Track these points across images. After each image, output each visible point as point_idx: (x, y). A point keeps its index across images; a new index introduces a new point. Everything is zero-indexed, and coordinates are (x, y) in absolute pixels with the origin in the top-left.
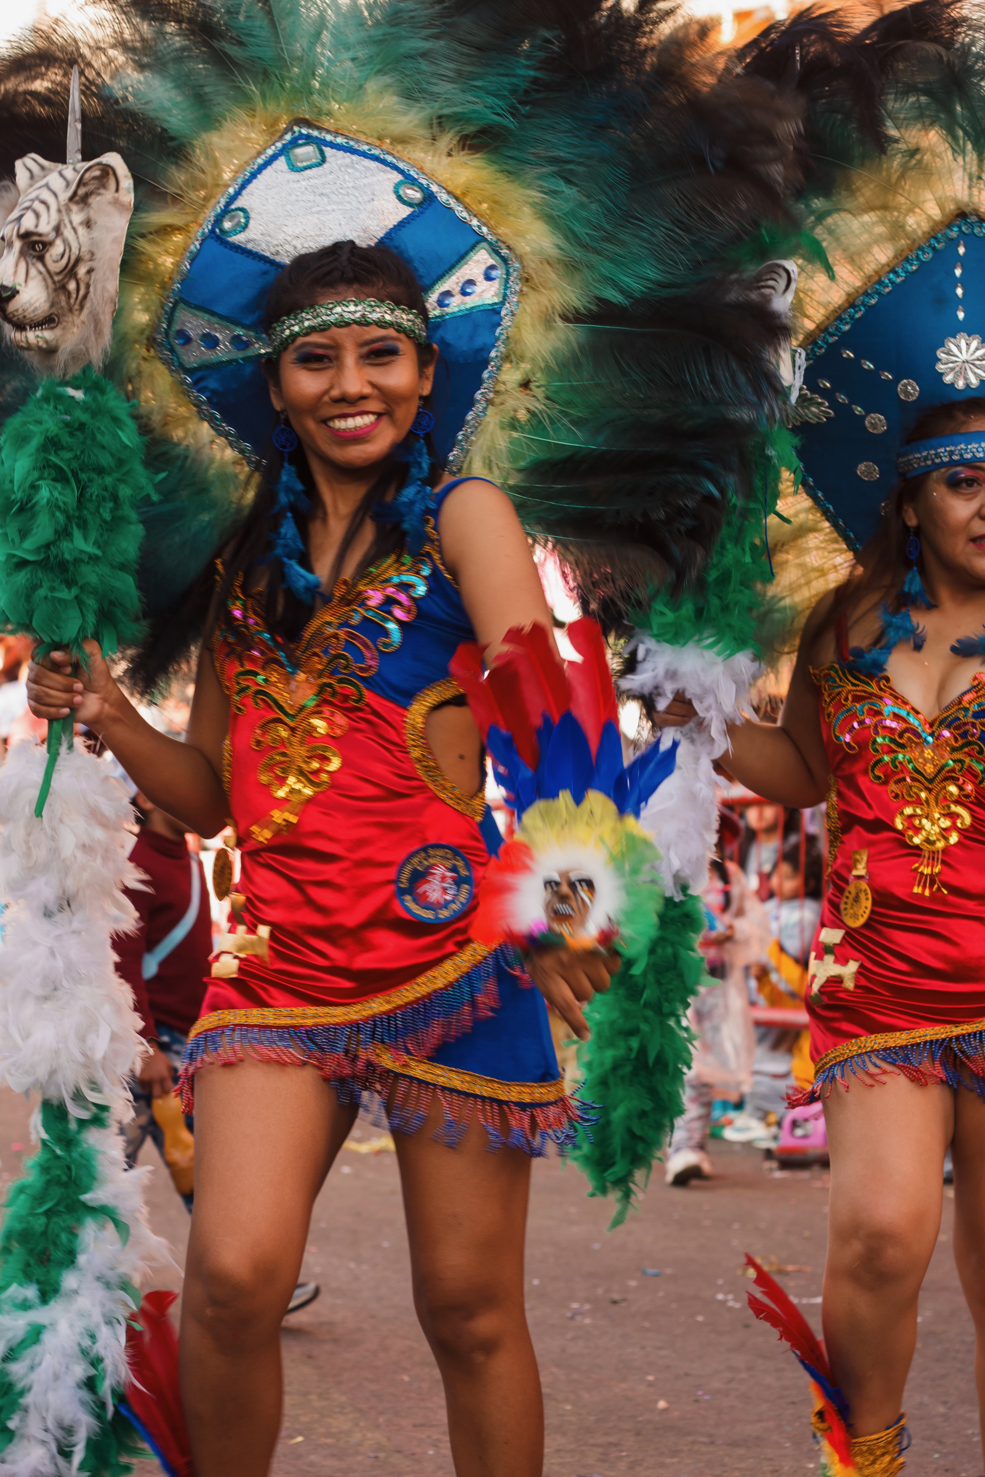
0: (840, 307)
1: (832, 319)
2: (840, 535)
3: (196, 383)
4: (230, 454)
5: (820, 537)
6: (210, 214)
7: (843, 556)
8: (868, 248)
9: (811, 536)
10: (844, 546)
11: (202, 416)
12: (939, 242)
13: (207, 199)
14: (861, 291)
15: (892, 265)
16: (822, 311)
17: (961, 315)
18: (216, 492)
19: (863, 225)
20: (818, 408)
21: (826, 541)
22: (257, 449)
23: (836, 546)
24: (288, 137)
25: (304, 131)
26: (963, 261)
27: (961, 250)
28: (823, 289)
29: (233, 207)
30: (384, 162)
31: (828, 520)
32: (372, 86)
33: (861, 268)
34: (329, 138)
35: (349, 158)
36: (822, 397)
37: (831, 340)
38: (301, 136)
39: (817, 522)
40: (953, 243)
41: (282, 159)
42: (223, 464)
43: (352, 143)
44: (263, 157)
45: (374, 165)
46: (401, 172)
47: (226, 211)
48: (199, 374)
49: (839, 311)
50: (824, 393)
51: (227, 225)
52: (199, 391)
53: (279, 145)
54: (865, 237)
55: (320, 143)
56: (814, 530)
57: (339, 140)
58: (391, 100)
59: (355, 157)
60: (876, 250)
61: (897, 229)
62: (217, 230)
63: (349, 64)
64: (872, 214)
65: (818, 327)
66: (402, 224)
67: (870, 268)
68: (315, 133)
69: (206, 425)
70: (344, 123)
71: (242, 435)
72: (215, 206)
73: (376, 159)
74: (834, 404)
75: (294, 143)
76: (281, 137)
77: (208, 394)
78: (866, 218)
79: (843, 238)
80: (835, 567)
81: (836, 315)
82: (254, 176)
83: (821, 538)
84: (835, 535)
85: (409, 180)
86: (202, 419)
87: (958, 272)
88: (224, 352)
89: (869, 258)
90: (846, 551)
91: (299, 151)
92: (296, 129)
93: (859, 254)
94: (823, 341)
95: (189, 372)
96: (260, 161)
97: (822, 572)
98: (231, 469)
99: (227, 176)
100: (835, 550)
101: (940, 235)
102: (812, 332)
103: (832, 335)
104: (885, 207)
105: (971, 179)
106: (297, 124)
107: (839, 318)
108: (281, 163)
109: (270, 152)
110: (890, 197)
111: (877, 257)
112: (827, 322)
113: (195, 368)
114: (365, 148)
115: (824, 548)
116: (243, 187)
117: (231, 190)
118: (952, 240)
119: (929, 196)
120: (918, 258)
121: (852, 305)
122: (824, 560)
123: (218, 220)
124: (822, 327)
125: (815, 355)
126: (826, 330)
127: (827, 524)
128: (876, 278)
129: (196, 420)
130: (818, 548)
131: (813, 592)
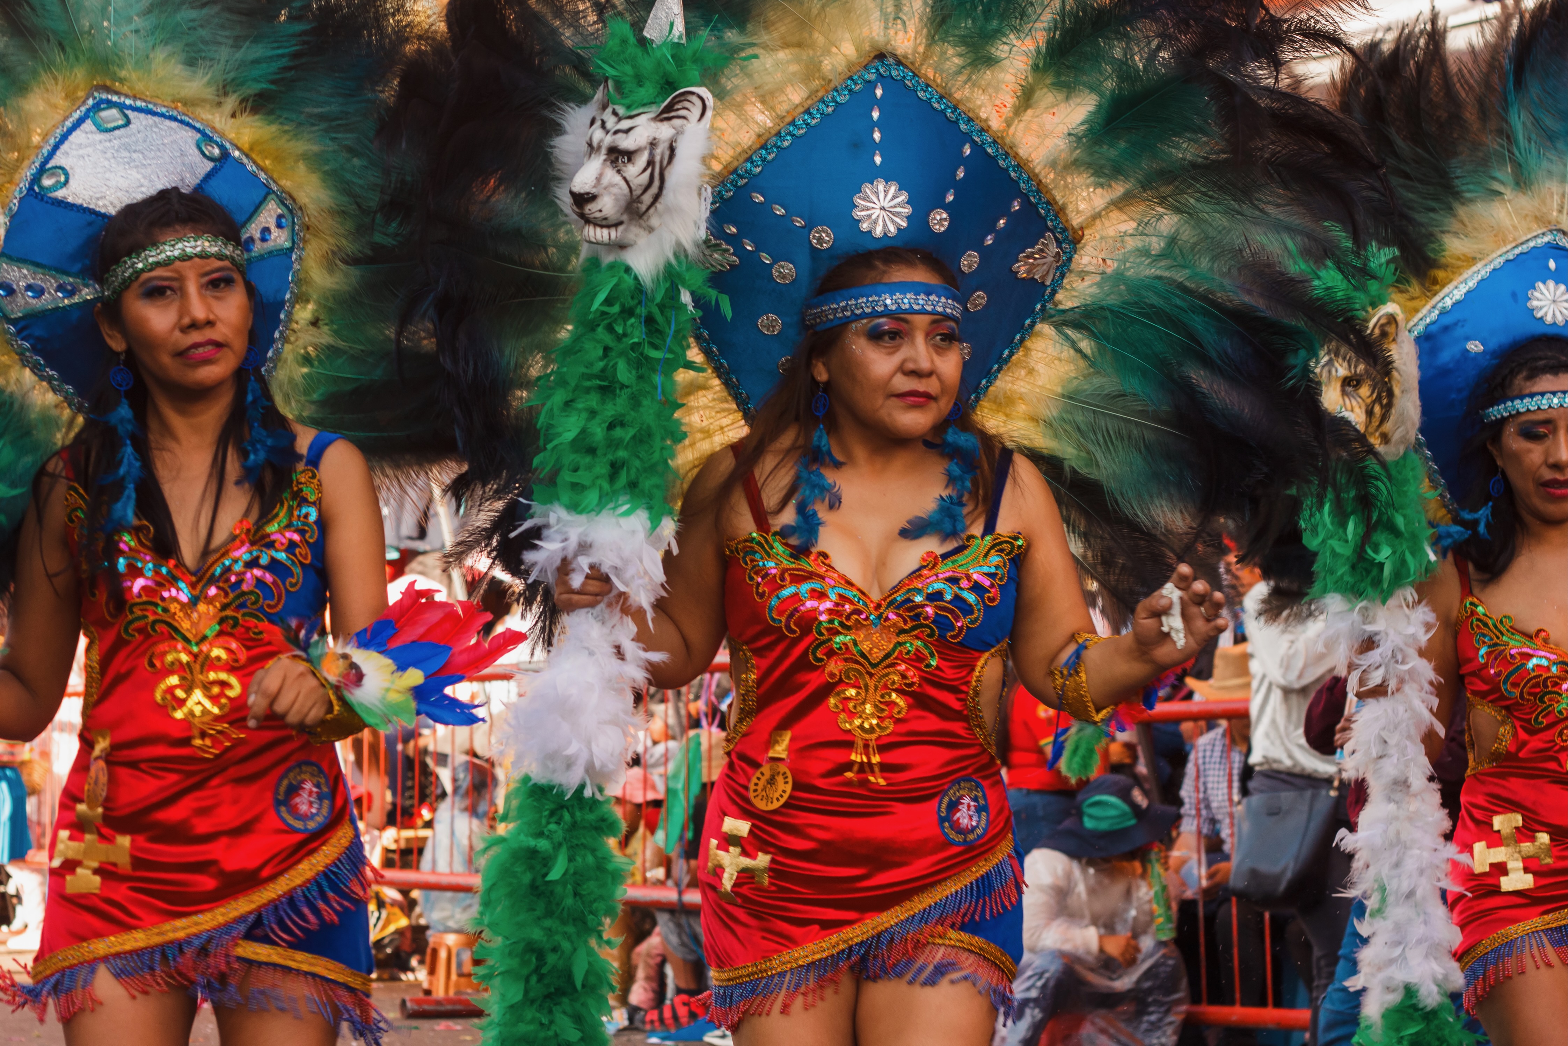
0: (750, 148)
1: (741, 160)
2: (730, 394)
3: (19, 332)
4: (51, 398)
5: (710, 395)
6: (27, 172)
7: (731, 417)
8: (780, 89)
9: (701, 393)
10: (735, 406)
11: (25, 362)
12: (856, 84)
13: (20, 160)
14: (773, 132)
15: (806, 106)
16: (731, 152)
17: (878, 160)
18: (39, 435)
19: (777, 64)
20: (722, 255)
21: (714, 400)
22: (81, 391)
23: (726, 406)
24: (90, 102)
25: (104, 96)
26: (880, 103)
27: (879, 92)
28: (733, 129)
29: (49, 166)
30: (182, 122)
31: (719, 377)
32: (160, 55)
33: (772, 108)
34: (128, 102)
35: (151, 119)
36: (728, 243)
37: (741, 183)
38: (102, 101)
39: (707, 379)
40: (870, 85)
41: (89, 122)
42: (45, 409)
43: (150, 106)
44: (71, 120)
45: (174, 125)
46: (198, 130)
47: (42, 170)
48: (22, 324)
49: (750, 153)
50: (730, 239)
51: (47, 182)
52: (22, 339)
53: (83, 109)
54: (779, 76)
55: (121, 107)
56: (704, 387)
57: (139, 104)
58: (177, 69)
59: (156, 119)
60: (789, 90)
61: (812, 70)
62: (36, 188)
63: (133, 38)
64: (787, 51)
65: (725, 167)
66: (208, 176)
67: (782, 108)
68: (115, 98)
69: (27, 371)
70: (140, 86)
71: (65, 378)
72: (30, 167)
73: (174, 119)
74: (740, 251)
75: (97, 107)
76: (84, 103)
77: (32, 341)
78: (782, 55)
79: (756, 75)
80: (722, 428)
81: (746, 156)
82: (64, 137)
83: (710, 397)
84: (725, 394)
85: (208, 139)
86: (24, 366)
87: (876, 115)
88: (46, 302)
89: (783, 98)
90: (735, 411)
91: (104, 114)
92: (96, 94)
93: (772, 93)
94: (731, 183)
95: (14, 322)
96: (68, 123)
97: (707, 433)
98: (55, 412)
99: (36, 139)
100: (724, 410)
101: (855, 77)
102: (719, 173)
103: (741, 177)
104: (799, 45)
105: (886, 21)
106: (96, 90)
107: (750, 159)
108: (88, 125)
109: (77, 115)
110: (806, 35)
111: (790, 96)
112: (736, 164)
113: (20, 318)
114: (164, 110)
115: (712, 408)
116: (56, 147)
117: (45, 152)
118: (869, 82)
119: (847, 35)
120: (833, 98)
121: (764, 147)
122: (711, 421)
123: (36, 179)
124: (731, 169)
125: (722, 198)
126: (735, 171)
127: (716, 382)
128: (788, 119)
129: (17, 367)
130: (706, 407)
131: (697, 455)
